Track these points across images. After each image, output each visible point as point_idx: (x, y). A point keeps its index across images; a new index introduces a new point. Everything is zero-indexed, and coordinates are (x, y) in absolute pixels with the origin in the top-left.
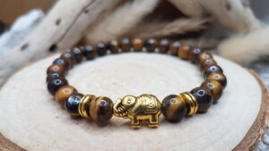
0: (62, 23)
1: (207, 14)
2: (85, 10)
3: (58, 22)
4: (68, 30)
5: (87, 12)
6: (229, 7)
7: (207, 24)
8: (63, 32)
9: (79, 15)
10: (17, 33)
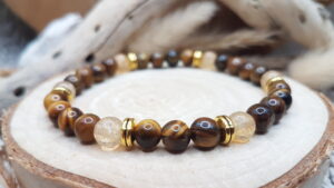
0: (102, 29)
1: (275, 26)
2: (129, 16)
3: (97, 28)
4: (108, 38)
5: (131, 18)
6: (303, 18)
7: (274, 37)
8: (101, 40)
9: (122, 21)
10: (50, 40)
